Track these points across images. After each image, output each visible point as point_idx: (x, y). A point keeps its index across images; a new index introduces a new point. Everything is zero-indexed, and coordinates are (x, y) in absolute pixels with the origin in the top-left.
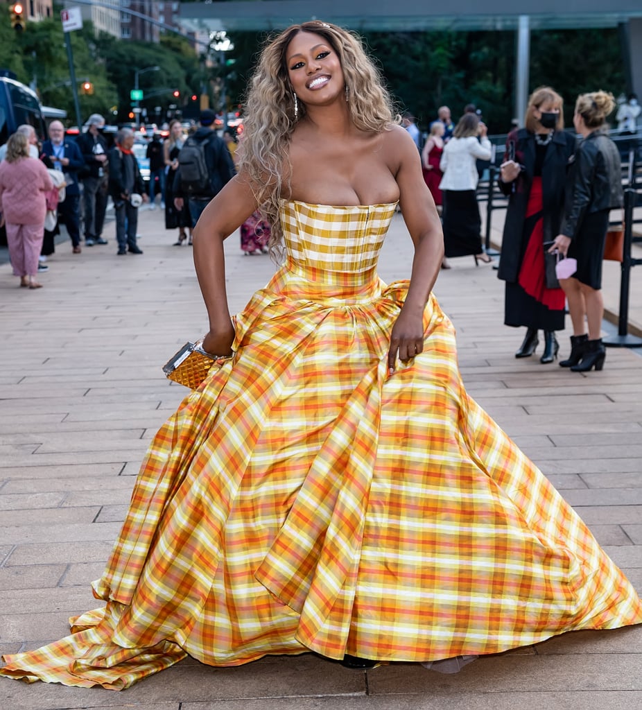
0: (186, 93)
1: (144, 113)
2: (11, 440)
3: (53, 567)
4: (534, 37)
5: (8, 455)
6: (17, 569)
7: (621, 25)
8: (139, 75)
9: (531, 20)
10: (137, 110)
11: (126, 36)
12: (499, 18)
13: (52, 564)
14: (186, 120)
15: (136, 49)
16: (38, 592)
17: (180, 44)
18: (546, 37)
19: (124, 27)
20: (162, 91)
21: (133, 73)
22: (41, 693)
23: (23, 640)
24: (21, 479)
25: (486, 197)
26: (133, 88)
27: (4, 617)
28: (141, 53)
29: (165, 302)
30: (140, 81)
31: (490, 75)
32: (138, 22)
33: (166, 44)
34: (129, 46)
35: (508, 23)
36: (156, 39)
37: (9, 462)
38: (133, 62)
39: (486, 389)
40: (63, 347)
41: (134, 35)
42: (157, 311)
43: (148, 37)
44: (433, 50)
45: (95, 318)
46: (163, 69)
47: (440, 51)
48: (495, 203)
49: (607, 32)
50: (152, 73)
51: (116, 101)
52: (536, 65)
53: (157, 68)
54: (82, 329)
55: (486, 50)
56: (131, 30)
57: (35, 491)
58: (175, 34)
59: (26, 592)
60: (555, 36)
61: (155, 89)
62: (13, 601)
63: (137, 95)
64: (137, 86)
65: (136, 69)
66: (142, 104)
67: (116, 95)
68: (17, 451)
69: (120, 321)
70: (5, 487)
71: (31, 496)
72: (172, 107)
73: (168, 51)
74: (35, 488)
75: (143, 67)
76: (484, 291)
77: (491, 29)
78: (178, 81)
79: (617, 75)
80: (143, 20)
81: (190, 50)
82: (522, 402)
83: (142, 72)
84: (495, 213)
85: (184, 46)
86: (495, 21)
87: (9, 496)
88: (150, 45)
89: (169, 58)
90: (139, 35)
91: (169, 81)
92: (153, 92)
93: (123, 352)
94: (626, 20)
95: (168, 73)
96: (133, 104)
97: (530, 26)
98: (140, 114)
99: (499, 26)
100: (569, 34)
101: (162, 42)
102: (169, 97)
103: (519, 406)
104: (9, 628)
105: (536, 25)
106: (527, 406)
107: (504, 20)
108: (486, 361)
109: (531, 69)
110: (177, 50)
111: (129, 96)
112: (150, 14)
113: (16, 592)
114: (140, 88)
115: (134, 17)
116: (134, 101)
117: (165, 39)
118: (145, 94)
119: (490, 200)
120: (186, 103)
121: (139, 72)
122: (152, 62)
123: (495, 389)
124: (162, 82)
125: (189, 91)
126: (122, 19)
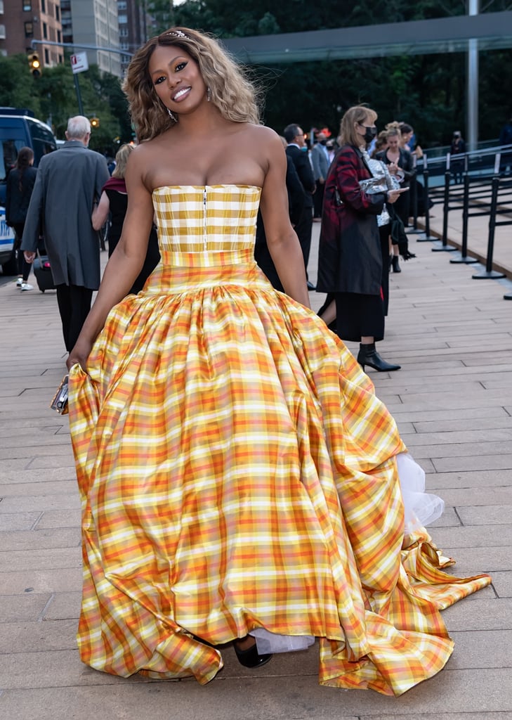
2: (37, 423)
3: (75, 530)
4: (482, 56)
5: (34, 435)
6: (45, 532)
9: (479, 42)
12: (451, 42)
13: (74, 527)
16: (64, 550)
19: (123, 67)
22: (68, 636)
23: (52, 591)
24: (46, 456)
25: (442, 200)
27: (36, 572)
31: (444, 93)
35: (459, 46)
37: (36, 442)
39: (446, 368)
44: (392, 74)
47: (397, 74)
48: (451, 205)
51: (120, 133)
52: (485, 82)
55: (440, 71)
57: (58, 465)
59: (53, 551)
60: (501, 56)
62: (43, 558)
67: (119, 127)
68: (42, 432)
70: (33, 463)
71: (54, 470)
74: (58, 463)
76: (442, 282)
77: (443, 52)
82: (480, 378)
84: (451, 214)
86: (447, 44)
87: (36, 470)
96: (133, 134)
97: (479, 47)
99: (451, 49)
103: (477, 382)
104: (40, 581)
105: (484, 46)
106: (484, 382)
107: (455, 44)
108: (446, 343)
109: (480, 85)
111: (130, 127)
113: (45, 551)
119: (446, 203)
123: (454, 367)
126: (123, 61)
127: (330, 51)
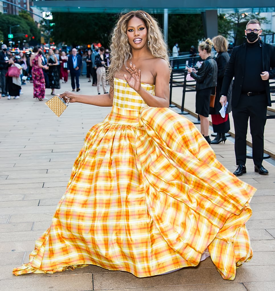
0: (30, 36)
1: (14, 43)
4: (170, 16)
7: (202, 13)
8: (12, 28)
9: (169, 10)
10: (11, 42)
11: (5, 12)
14: (31, 46)
15: (10, 18)
17: (27, 16)
18: (174, 17)
19: (4, 9)
20: (21, 35)
21: (9, 27)
26: (9, 33)
28: (11, 19)
29: (40, 119)
30: (12, 31)
32: (10, 6)
33: (22, 16)
34: (7, 17)
35: (159, 11)
36: (18, 14)
38: (9, 23)
40: (5, 137)
41: (9, 12)
42: (38, 123)
43: (14, 13)
45: (15, 126)
46: (21, 26)
49: (196, 15)
50: (17, 27)
51: (3, 39)
52: (170, 28)
53: (19, 26)
54: (11, 130)
56: (7, 10)
58: (25, 12)
60: (178, 17)
61: (18, 34)
63: (11, 36)
64: (11, 33)
65: (10, 26)
66: (13, 40)
67: (3, 36)
69: (25, 127)
72: (25, 41)
73: (22, 19)
75: (13, 25)
77: (152, 13)
78: (27, 31)
79: (200, 32)
80: (12, 5)
81: (31, 18)
83: (13, 27)
85: (29, 17)
86: (154, 10)
88: (15, 16)
89: (23, 21)
90: (11, 12)
91: (23, 31)
92: (18, 35)
93: (29, 139)
94: (204, 11)
95: (23, 28)
96: (9, 40)
97: (168, 13)
98: (12, 44)
100: (183, 16)
101: (20, 15)
102: (24, 37)
105: (170, 12)
107: (157, 10)
110: (26, 19)
111: (8, 37)
112: (15, 3)
114: (12, 33)
115: (8, 4)
116: (10, 39)
117: (21, 14)
118: (14, 36)
120: (30, 39)
121: (11, 27)
122: (16, 23)
124: (21, 31)
125: (32, 35)
126: (4, 5)
127: (105, 10)
